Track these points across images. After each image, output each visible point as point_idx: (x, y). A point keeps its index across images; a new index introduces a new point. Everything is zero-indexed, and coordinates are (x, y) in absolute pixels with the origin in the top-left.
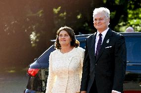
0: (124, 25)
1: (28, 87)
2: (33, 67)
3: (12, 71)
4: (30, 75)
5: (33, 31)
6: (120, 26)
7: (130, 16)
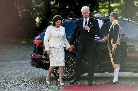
0: (96, 13)
1: (34, 52)
2: (37, 39)
3: (24, 42)
4: (36, 45)
5: (38, 16)
6: (94, 13)
7: (100, 7)
